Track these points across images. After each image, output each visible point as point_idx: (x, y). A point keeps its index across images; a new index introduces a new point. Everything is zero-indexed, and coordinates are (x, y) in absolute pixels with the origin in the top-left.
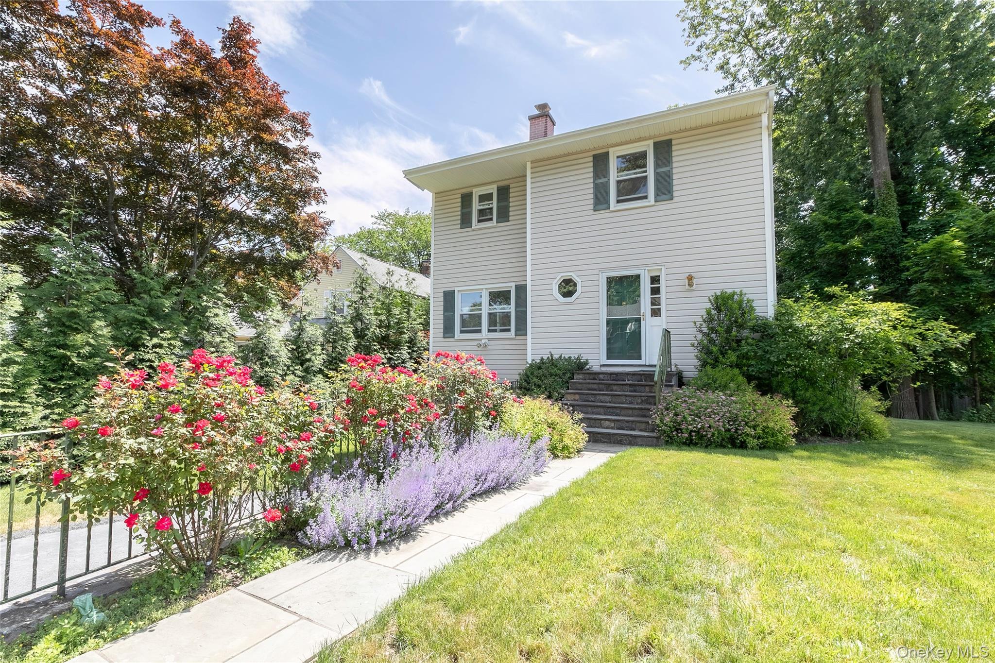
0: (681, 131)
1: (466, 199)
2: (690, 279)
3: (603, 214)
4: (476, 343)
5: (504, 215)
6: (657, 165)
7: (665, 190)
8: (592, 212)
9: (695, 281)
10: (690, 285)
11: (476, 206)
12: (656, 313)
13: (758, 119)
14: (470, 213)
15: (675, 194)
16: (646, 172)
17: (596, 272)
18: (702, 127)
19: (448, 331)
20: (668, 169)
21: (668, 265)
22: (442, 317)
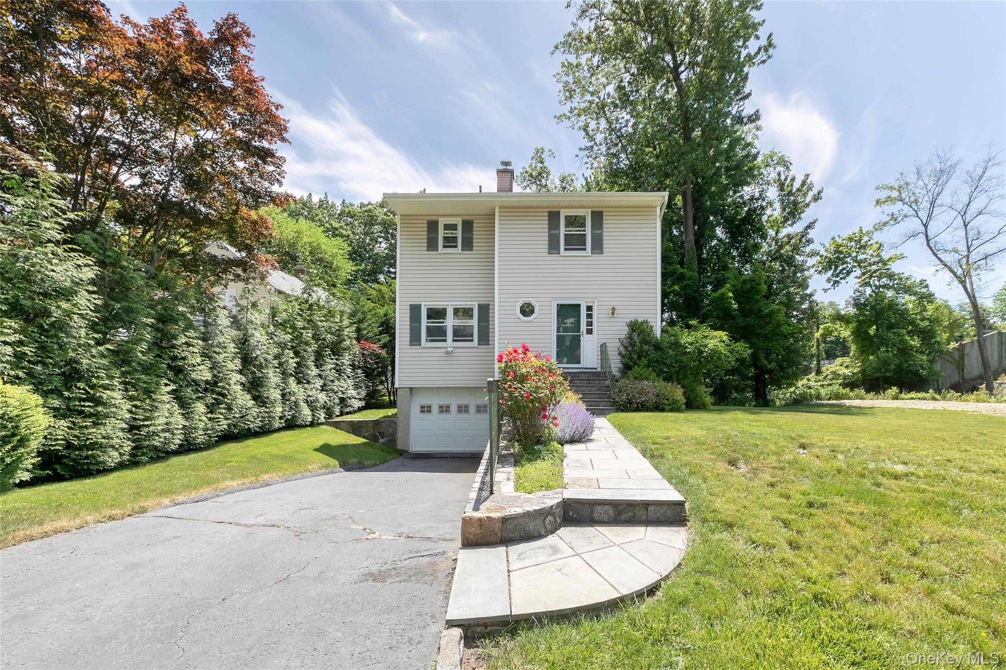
0: (609, 207)
1: (432, 226)
2: (614, 309)
3: (555, 257)
4: (444, 350)
5: (468, 245)
6: (593, 229)
7: (598, 247)
8: (547, 254)
9: (616, 312)
10: (613, 314)
11: (441, 233)
12: (590, 332)
13: (654, 209)
14: (437, 239)
15: (604, 250)
16: (585, 231)
17: (549, 299)
18: (622, 207)
19: (415, 339)
20: (600, 232)
21: (599, 299)
22: (408, 327)
